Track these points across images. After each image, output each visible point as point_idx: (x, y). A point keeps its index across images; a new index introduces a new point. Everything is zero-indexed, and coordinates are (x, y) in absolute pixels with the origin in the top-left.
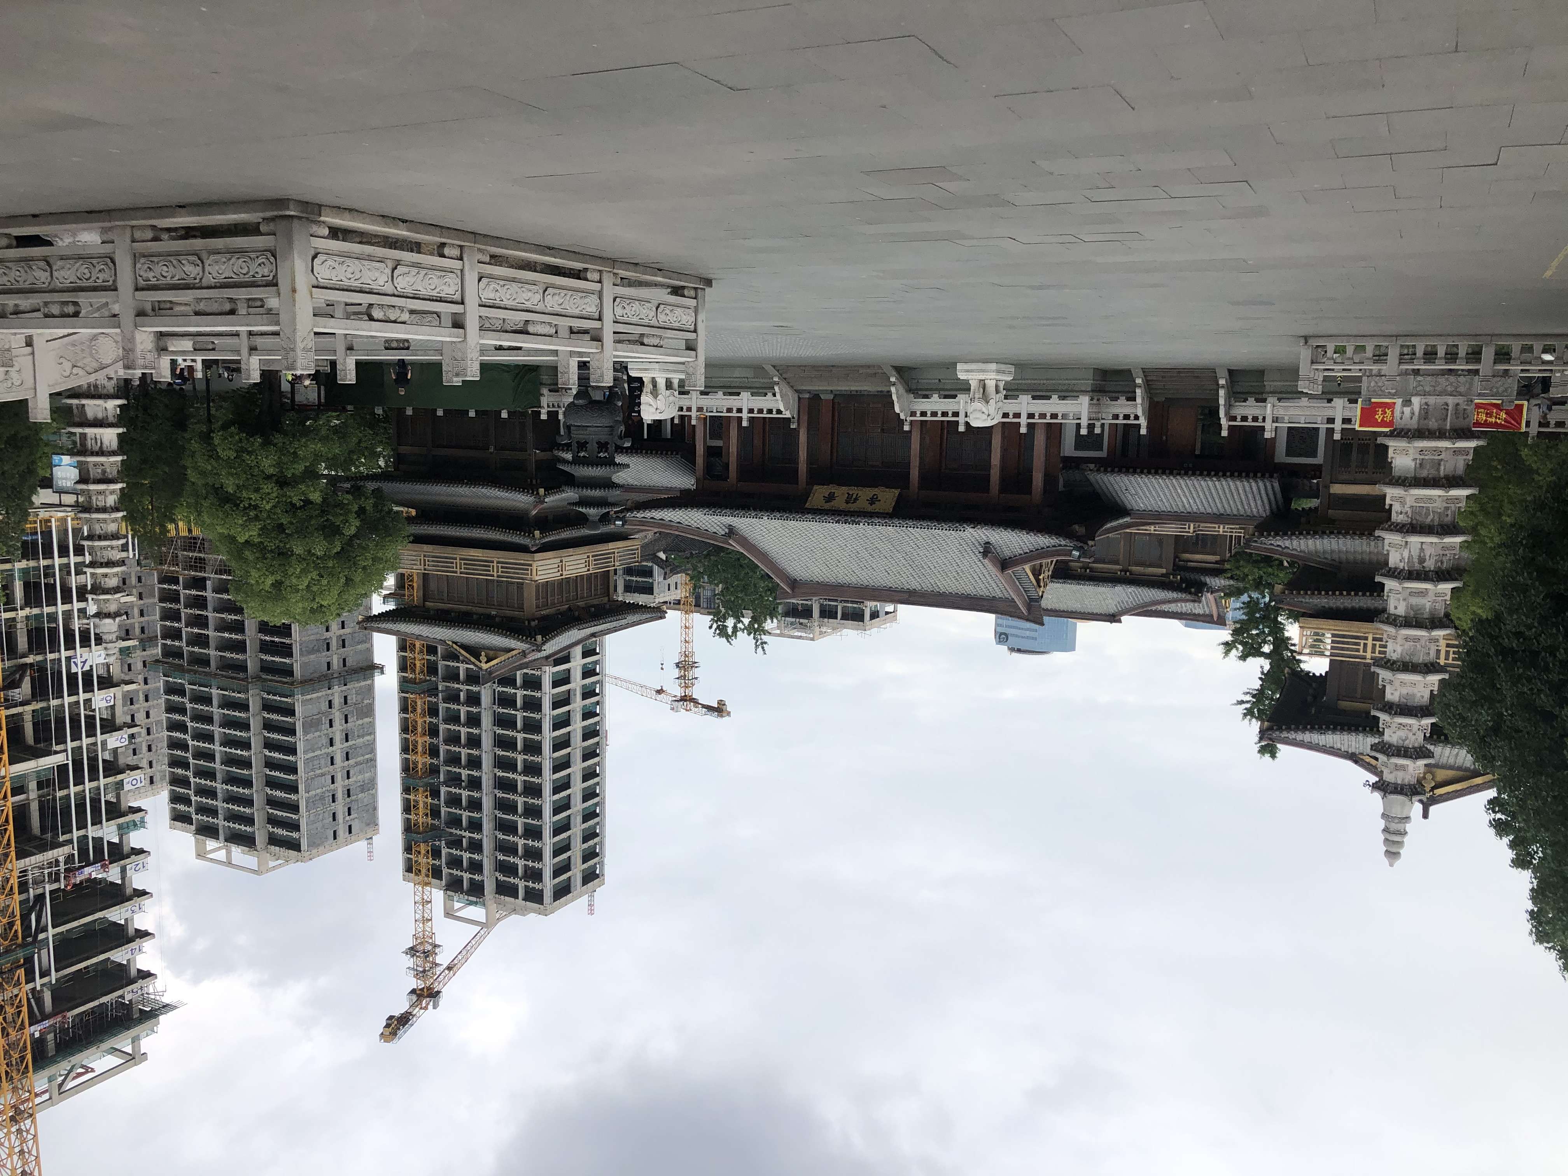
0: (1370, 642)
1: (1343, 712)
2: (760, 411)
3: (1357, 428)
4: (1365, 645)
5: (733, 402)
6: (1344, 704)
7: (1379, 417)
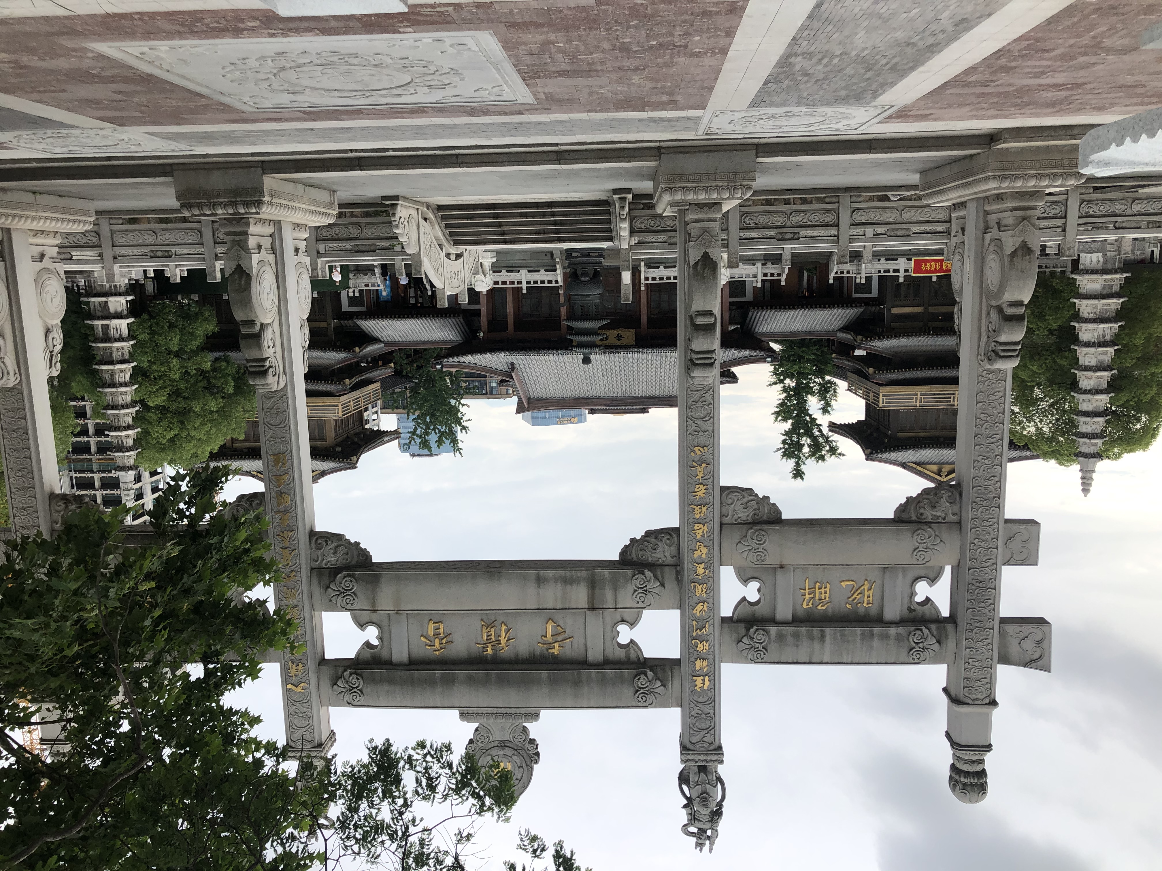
0: (919, 397)
1: (900, 439)
2: (536, 282)
3: (912, 274)
4: (916, 399)
5: (514, 277)
6: (901, 435)
7: (923, 268)
